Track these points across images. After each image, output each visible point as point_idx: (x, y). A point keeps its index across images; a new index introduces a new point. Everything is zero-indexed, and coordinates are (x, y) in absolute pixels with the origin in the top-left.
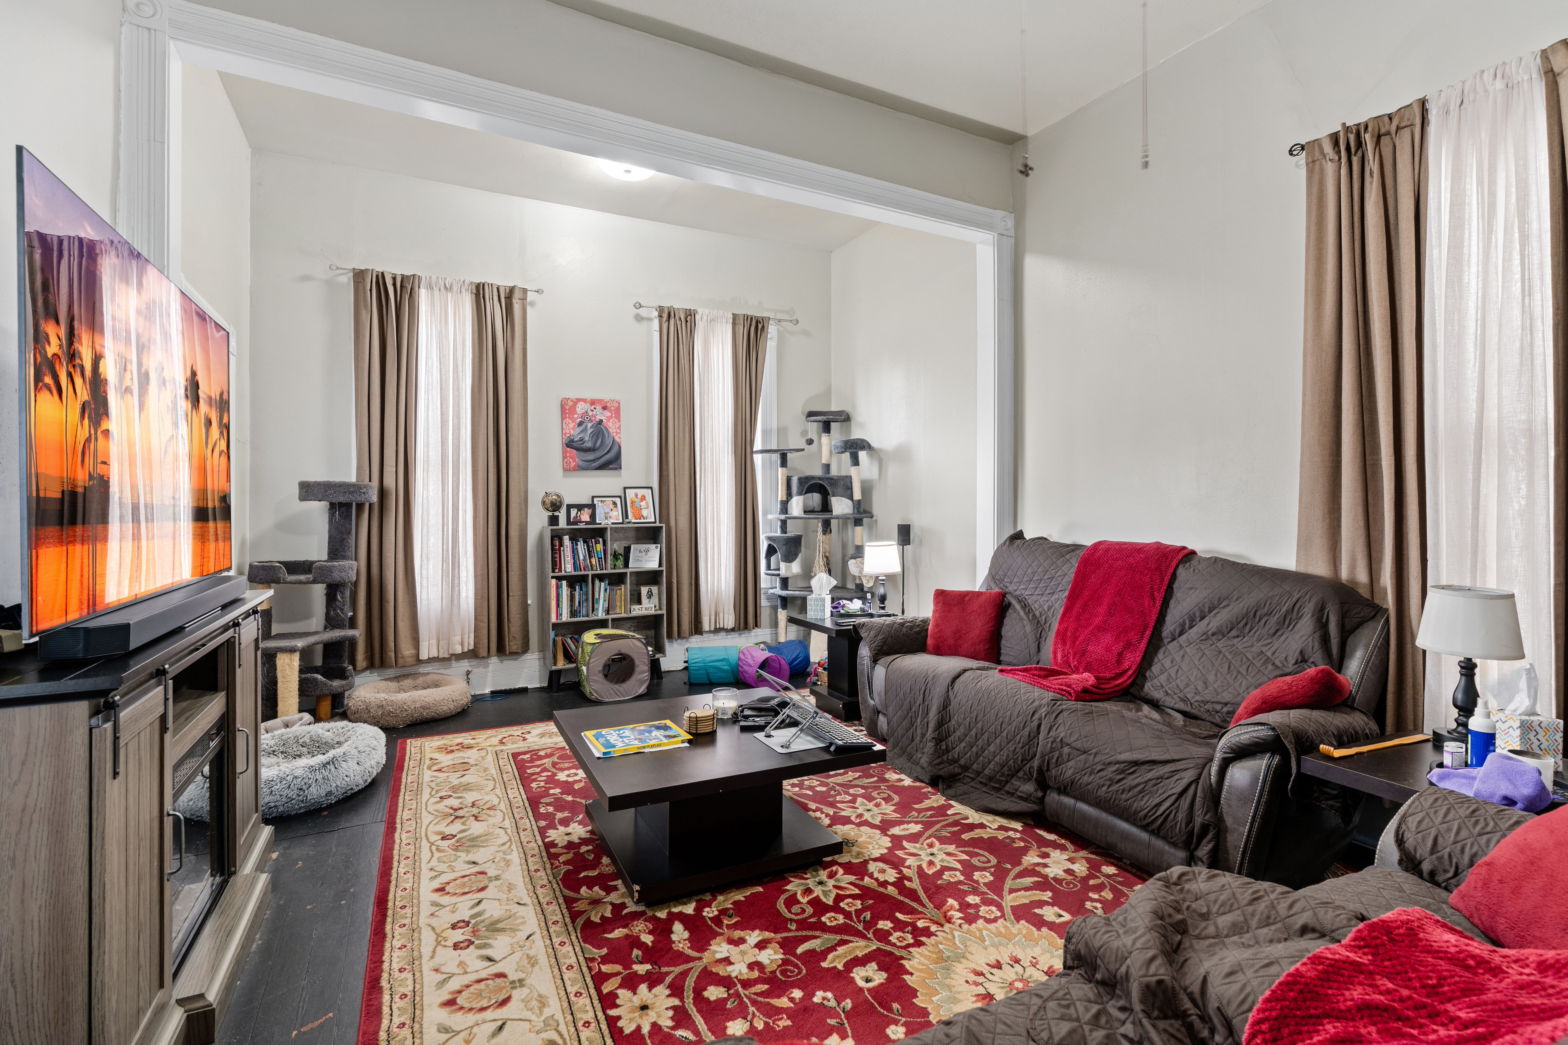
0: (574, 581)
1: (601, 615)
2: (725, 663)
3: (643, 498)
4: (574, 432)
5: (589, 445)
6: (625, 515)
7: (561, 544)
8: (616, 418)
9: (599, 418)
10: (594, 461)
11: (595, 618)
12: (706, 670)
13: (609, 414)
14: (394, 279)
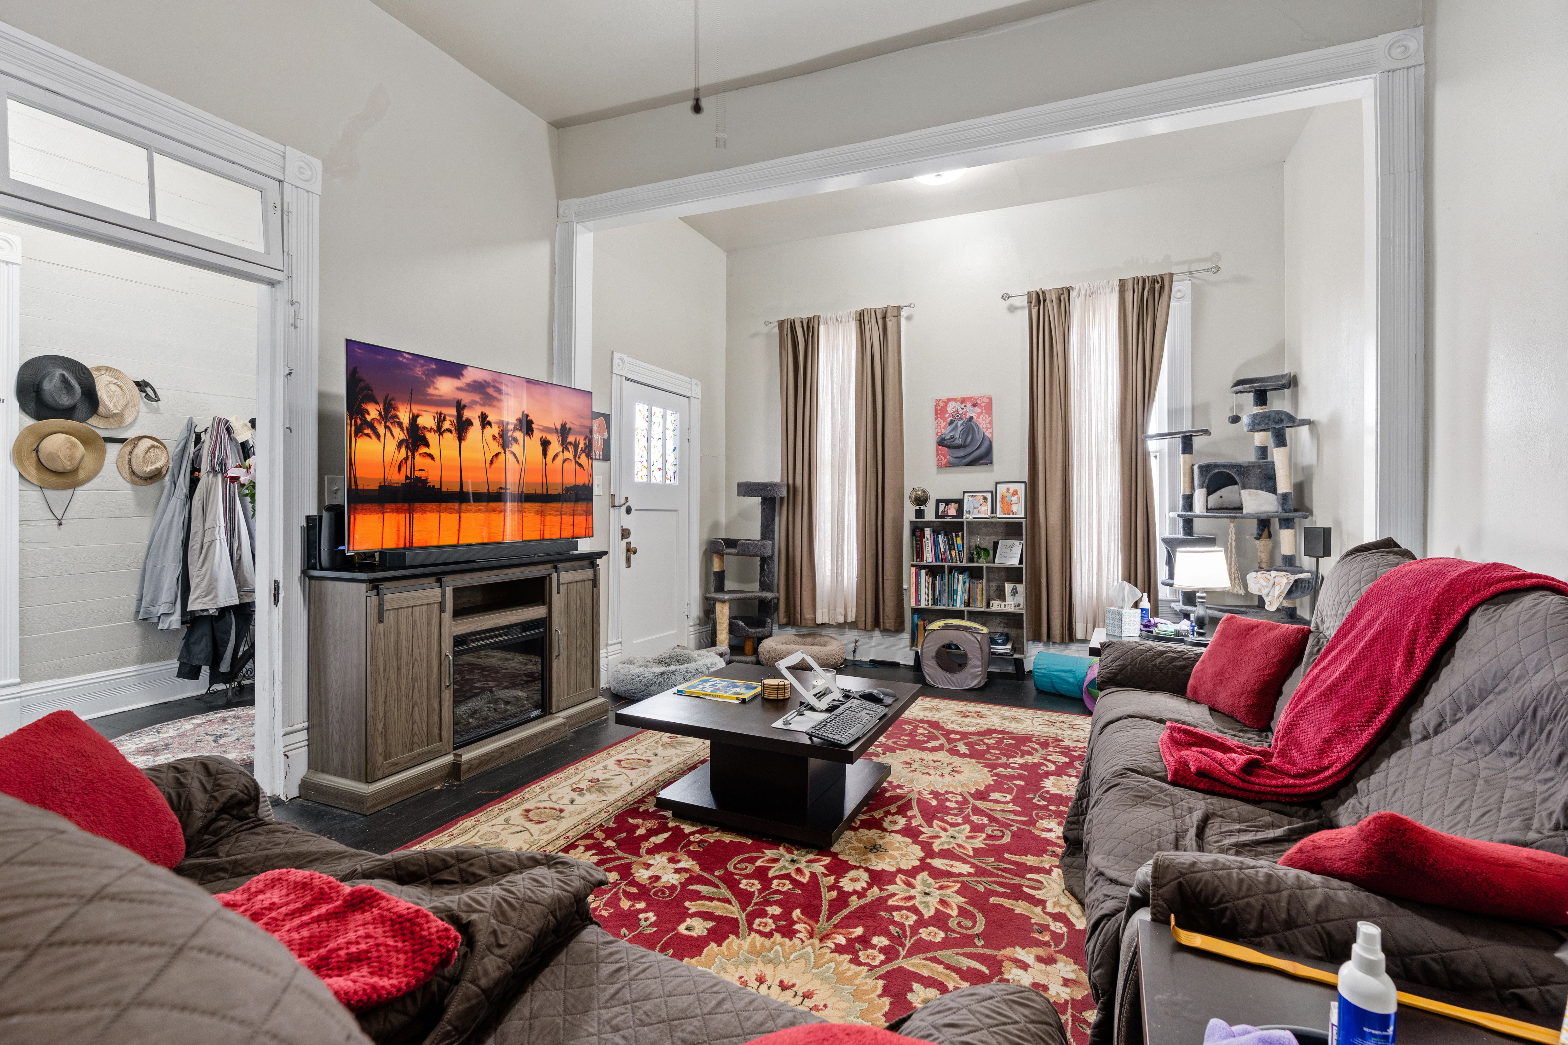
0: (934, 571)
1: (959, 606)
2: (1071, 675)
3: (1015, 493)
4: (947, 431)
5: (959, 442)
6: (993, 510)
7: (923, 536)
8: (986, 413)
9: (969, 415)
10: (964, 457)
11: (954, 608)
12: (1050, 678)
13: (980, 410)
14: (802, 322)
